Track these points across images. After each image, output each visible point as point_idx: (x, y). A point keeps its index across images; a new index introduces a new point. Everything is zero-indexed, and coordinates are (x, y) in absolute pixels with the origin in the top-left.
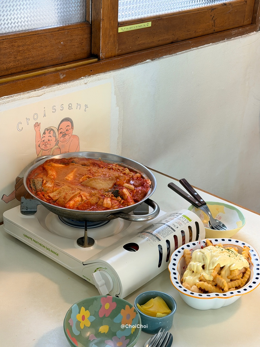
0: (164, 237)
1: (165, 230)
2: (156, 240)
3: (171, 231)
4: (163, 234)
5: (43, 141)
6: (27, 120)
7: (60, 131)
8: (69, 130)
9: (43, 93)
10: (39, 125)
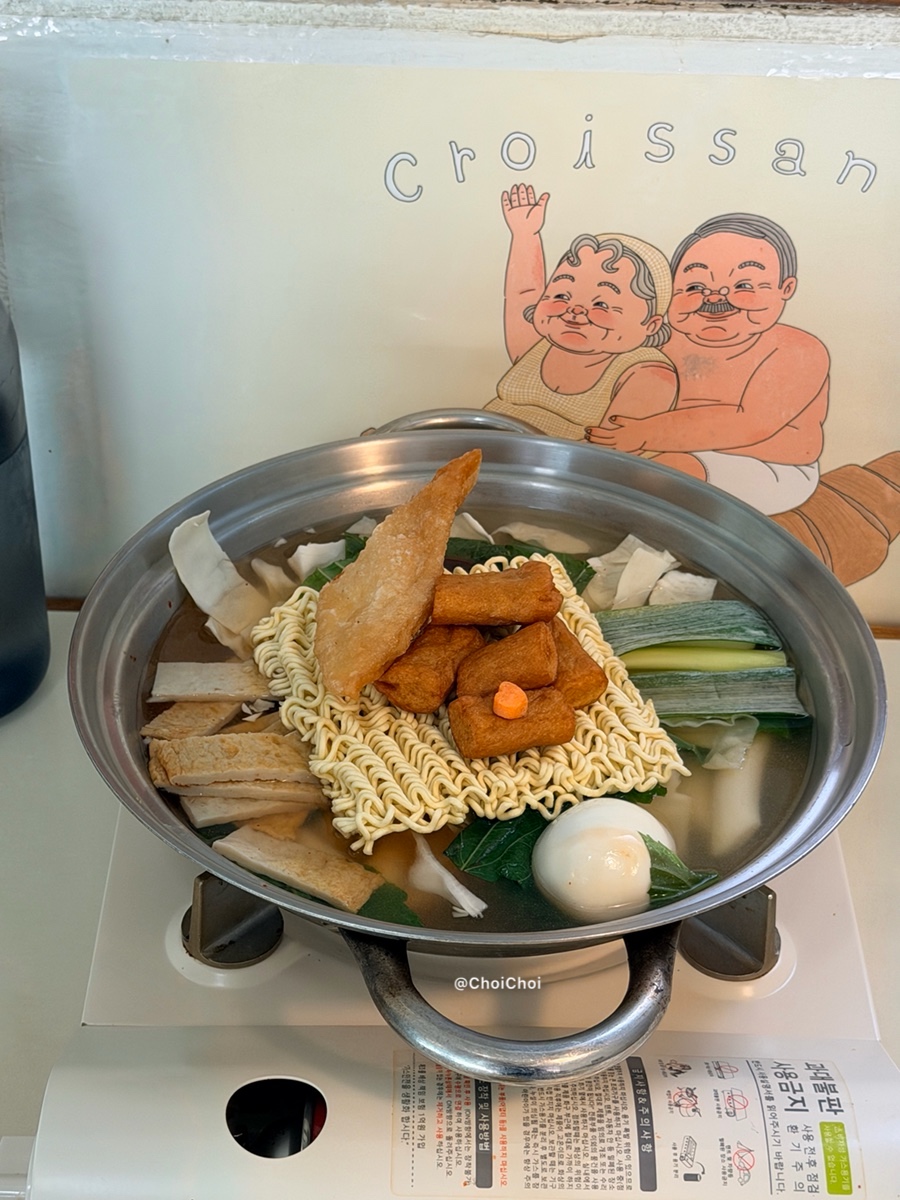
0: (533, 1181)
1: (594, 1144)
2: (465, 1162)
3: (623, 1173)
4: (549, 1159)
5: (558, 296)
6: (458, 157)
8: (756, 289)
9: (593, 29)
10: (536, 204)
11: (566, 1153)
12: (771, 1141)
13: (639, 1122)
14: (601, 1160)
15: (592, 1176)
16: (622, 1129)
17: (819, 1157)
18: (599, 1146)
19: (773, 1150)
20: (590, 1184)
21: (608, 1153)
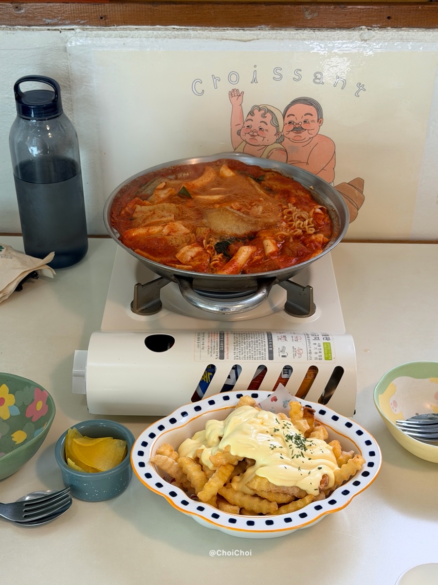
0: (236, 358)
1: (255, 348)
2: (216, 353)
3: (263, 356)
4: (241, 352)
5: (248, 126)
6: (215, 80)
7: (287, 120)
8: (310, 122)
9: (255, 37)
10: (240, 95)
11: (246, 350)
12: (308, 347)
13: (268, 343)
14: (257, 352)
15: (254, 356)
16: (263, 344)
17: (322, 351)
18: (256, 349)
19: (308, 349)
20: (254, 358)
21: (259, 350)
